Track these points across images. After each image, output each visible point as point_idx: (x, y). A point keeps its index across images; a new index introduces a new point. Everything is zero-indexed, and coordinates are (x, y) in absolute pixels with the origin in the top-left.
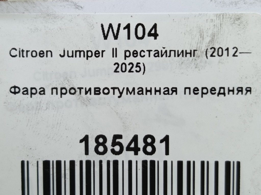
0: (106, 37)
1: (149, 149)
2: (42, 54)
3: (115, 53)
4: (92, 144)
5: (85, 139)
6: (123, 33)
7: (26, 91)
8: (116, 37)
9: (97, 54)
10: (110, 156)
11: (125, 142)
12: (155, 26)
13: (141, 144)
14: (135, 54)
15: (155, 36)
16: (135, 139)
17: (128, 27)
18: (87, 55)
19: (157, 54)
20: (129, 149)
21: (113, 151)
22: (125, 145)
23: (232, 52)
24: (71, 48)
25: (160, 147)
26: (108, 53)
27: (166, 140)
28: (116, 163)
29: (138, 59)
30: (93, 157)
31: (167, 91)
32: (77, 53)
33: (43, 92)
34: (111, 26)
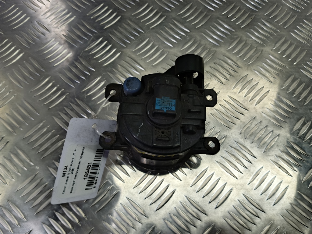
0: (65, 176)
1: (90, 166)
2: (65, 188)
3: (69, 174)
4: (86, 177)
5: (84, 179)
6: (65, 173)
7: (72, 190)
8: (65, 174)
9: (68, 177)
10: (89, 174)
11: (87, 171)
12: (65, 166)
13: (88, 168)
14: (70, 170)
15: (67, 166)
16: (87, 169)
17: (64, 172)
18: (67, 179)
19: (71, 166)
20: (89, 170)
21: (88, 173)
22: (88, 171)
23: (75, 151)
24: (65, 182)
25: (90, 164)
26: (68, 175)
27: (89, 163)
28: (90, 173)
29: (71, 170)
30: (88, 177)
31: (79, 164)
32: (67, 181)
33: (73, 187)
34: (63, 175)
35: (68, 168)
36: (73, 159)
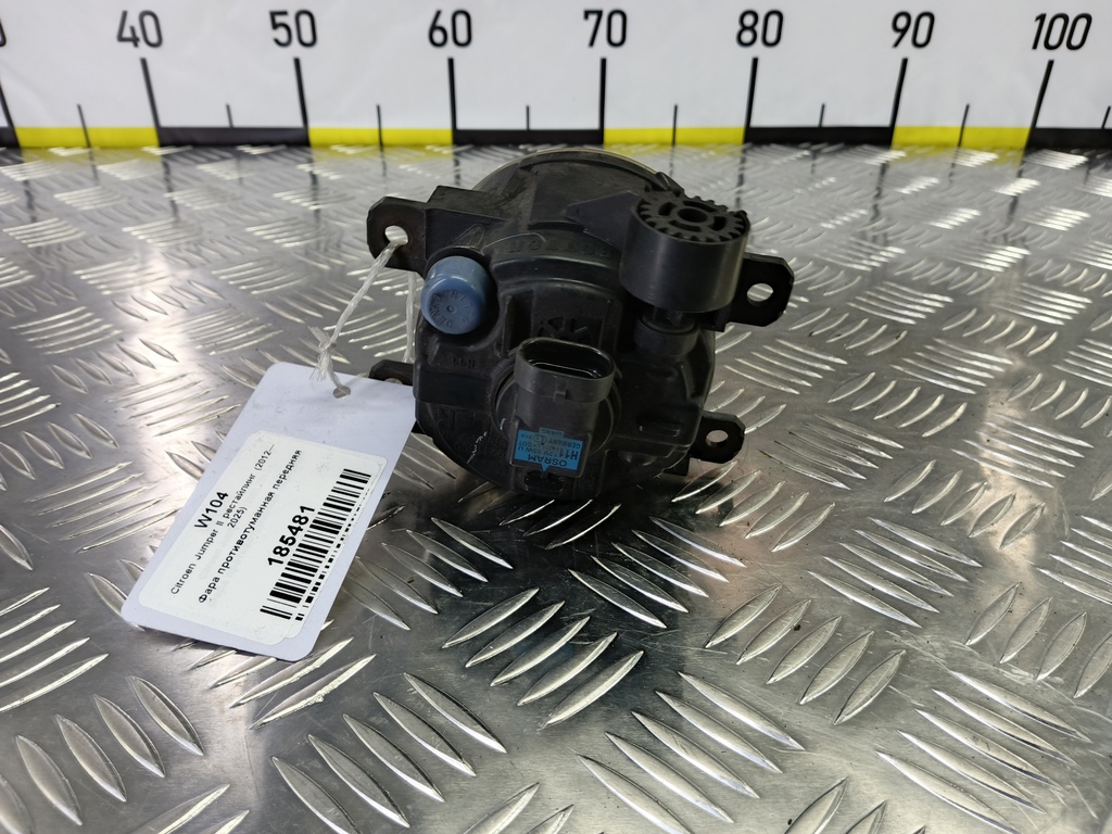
0: (205, 526)
1: (303, 521)
2: (189, 572)
3: (219, 523)
4: (278, 557)
5: (271, 561)
6: (210, 514)
7: (209, 591)
8: (210, 519)
9: (213, 535)
10: (293, 549)
11: (288, 534)
12: (219, 494)
13: (297, 525)
14: (229, 511)
15: (226, 495)
16: (290, 528)
17: (208, 510)
18: (210, 541)
19: (238, 498)
20: (294, 534)
21: (290, 544)
22: (291, 535)
23: (266, 455)
24: (198, 550)
25: (306, 513)
26: (218, 528)
27: (303, 509)
28: (301, 545)
29: (234, 511)
30: (286, 560)
31: (269, 499)
32: (203, 549)
33: (217, 579)
34: (200, 521)
35: (227, 502)
36: (252, 477)
